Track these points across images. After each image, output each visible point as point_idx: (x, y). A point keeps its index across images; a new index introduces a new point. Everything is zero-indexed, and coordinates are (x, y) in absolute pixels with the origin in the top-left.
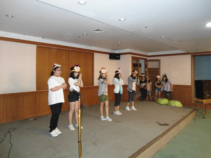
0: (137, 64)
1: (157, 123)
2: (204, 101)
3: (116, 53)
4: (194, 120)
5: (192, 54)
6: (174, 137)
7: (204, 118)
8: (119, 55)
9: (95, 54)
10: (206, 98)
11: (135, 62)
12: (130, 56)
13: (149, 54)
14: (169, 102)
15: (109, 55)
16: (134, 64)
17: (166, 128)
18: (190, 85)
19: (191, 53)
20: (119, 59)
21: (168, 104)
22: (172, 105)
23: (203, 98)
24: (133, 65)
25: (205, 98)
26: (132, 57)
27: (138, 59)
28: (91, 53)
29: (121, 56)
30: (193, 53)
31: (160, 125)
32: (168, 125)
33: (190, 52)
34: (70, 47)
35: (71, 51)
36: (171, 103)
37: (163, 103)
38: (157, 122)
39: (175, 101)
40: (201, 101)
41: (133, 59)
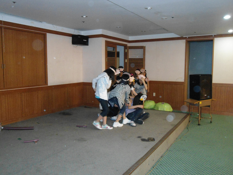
0: (113, 52)
1: (139, 137)
2: (200, 103)
3: (82, 35)
4: (188, 128)
5: (188, 39)
6: (161, 157)
7: (199, 125)
8: (87, 38)
9: (49, 35)
10: (203, 99)
11: (110, 49)
12: (103, 40)
13: (131, 38)
14: (155, 105)
15: (71, 38)
16: (108, 52)
17: (152, 144)
19: (186, 37)
20: (86, 44)
21: (154, 108)
22: (159, 109)
23: (199, 99)
24: (107, 54)
25: (201, 99)
26: (106, 41)
27: (114, 45)
28: (42, 34)
29: (90, 39)
30: (188, 37)
31: (143, 140)
32: (153, 140)
33: (184, 37)
35: (5, 28)
36: (158, 107)
37: (147, 108)
38: (140, 136)
39: (163, 103)
40: (196, 102)
41: (108, 44)
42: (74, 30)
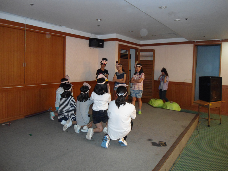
0: (126, 54)
1: (150, 140)
2: (210, 104)
3: (98, 38)
4: (197, 130)
5: (196, 43)
7: (208, 126)
8: (103, 41)
9: (68, 38)
10: (213, 100)
11: (123, 52)
12: (116, 44)
13: (142, 42)
14: (164, 104)
15: (88, 41)
16: (121, 54)
18: (190, 82)
19: (195, 42)
20: (102, 46)
22: (168, 108)
23: (209, 101)
24: (120, 56)
25: (211, 101)
26: (119, 44)
27: (127, 48)
28: (61, 37)
29: (105, 42)
30: (196, 41)
31: (154, 144)
33: (192, 41)
34: (25, 24)
35: (27, 30)
36: (167, 106)
38: (150, 138)
39: (172, 103)
40: (206, 104)
41: (121, 47)
42: (91, 34)
